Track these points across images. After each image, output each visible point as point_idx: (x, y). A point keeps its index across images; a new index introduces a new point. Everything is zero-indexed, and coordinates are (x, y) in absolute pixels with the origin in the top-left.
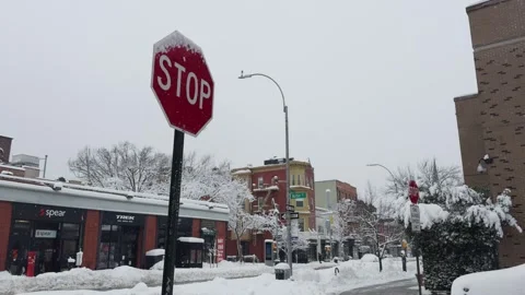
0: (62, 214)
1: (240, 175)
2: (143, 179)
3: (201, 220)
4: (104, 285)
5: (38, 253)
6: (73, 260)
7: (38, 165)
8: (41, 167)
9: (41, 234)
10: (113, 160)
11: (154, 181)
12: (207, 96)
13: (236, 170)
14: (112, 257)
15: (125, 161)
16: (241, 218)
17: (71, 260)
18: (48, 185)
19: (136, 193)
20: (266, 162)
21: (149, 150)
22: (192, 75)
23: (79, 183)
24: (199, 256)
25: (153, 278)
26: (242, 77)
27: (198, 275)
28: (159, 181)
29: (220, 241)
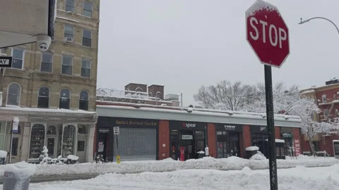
0: (194, 126)
1: (307, 94)
2: (237, 102)
3: (280, 127)
4: (223, 168)
5: (185, 147)
6: (203, 152)
7: (178, 99)
8: (180, 100)
9: (185, 137)
10: (218, 92)
11: (245, 103)
12: (284, 39)
13: (303, 91)
14: (225, 151)
15: (225, 92)
16: (311, 125)
17: (202, 152)
18: (185, 110)
19: (234, 111)
20: (327, 83)
21: (239, 84)
22: (272, 26)
23: (201, 107)
24: (282, 151)
25: (252, 164)
26: (301, 23)
27: (283, 164)
28: (248, 103)
29: (297, 141)
